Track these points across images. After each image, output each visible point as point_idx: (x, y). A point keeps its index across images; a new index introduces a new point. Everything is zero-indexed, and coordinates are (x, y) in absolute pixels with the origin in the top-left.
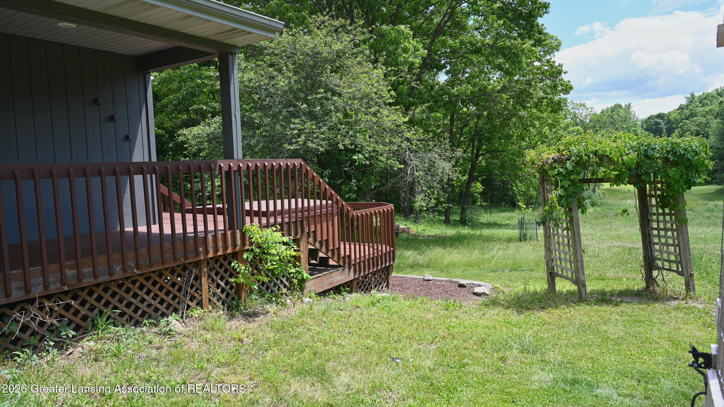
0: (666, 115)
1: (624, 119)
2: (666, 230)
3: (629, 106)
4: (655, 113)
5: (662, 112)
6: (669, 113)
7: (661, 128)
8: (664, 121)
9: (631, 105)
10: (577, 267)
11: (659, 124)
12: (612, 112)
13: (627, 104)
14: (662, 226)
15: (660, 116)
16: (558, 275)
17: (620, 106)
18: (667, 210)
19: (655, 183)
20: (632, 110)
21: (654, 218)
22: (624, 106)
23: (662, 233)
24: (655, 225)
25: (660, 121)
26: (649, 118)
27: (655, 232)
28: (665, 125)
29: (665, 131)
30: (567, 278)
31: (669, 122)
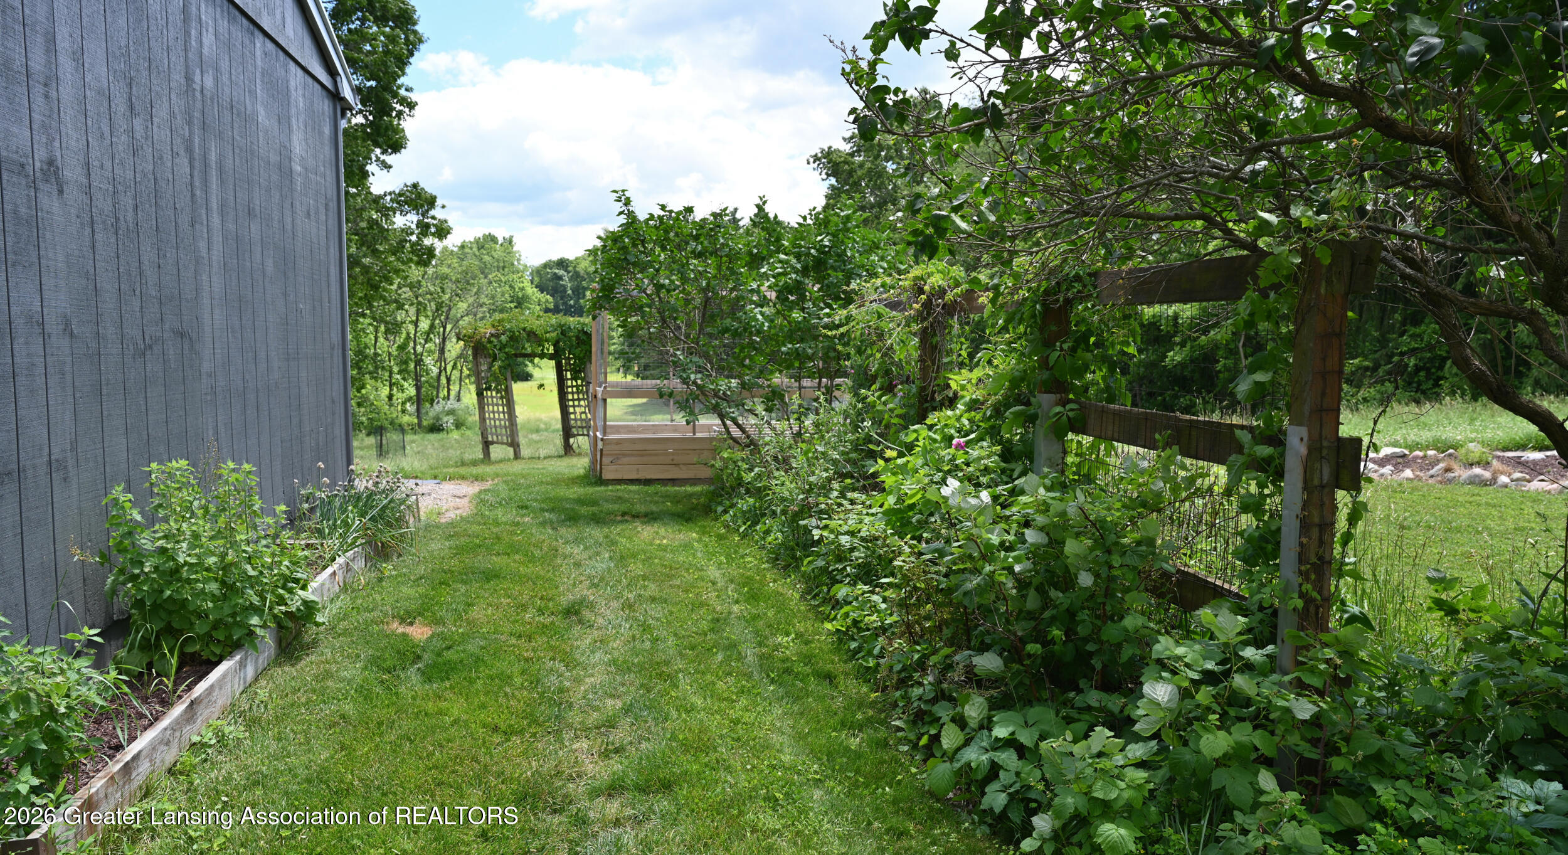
0: (571, 262)
1: (501, 264)
2: (579, 400)
3: (510, 241)
4: (555, 257)
5: (566, 257)
6: (577, 259)
7: (565, 287)
8: (568, 272)
9: (514, 239)
10: (512, 431)
11: (560, 278)
12: (479, 249)
13: (507, 236)
14: (576, 397)
15: (562, 263)
16: (492, 443)
17: (493, 239)
18: (579, 382)
19: (569, 359)
20: (515, 249)
21: (570, 390)
22: (501, 241)
23: (576, 403)
24: (570, 397)
25: (561, 272)
26: (546, 266)
27: (571, 403)
28: (570, 280)
29: (570, 292)
30: (502, 443)
31: (576, 276)
